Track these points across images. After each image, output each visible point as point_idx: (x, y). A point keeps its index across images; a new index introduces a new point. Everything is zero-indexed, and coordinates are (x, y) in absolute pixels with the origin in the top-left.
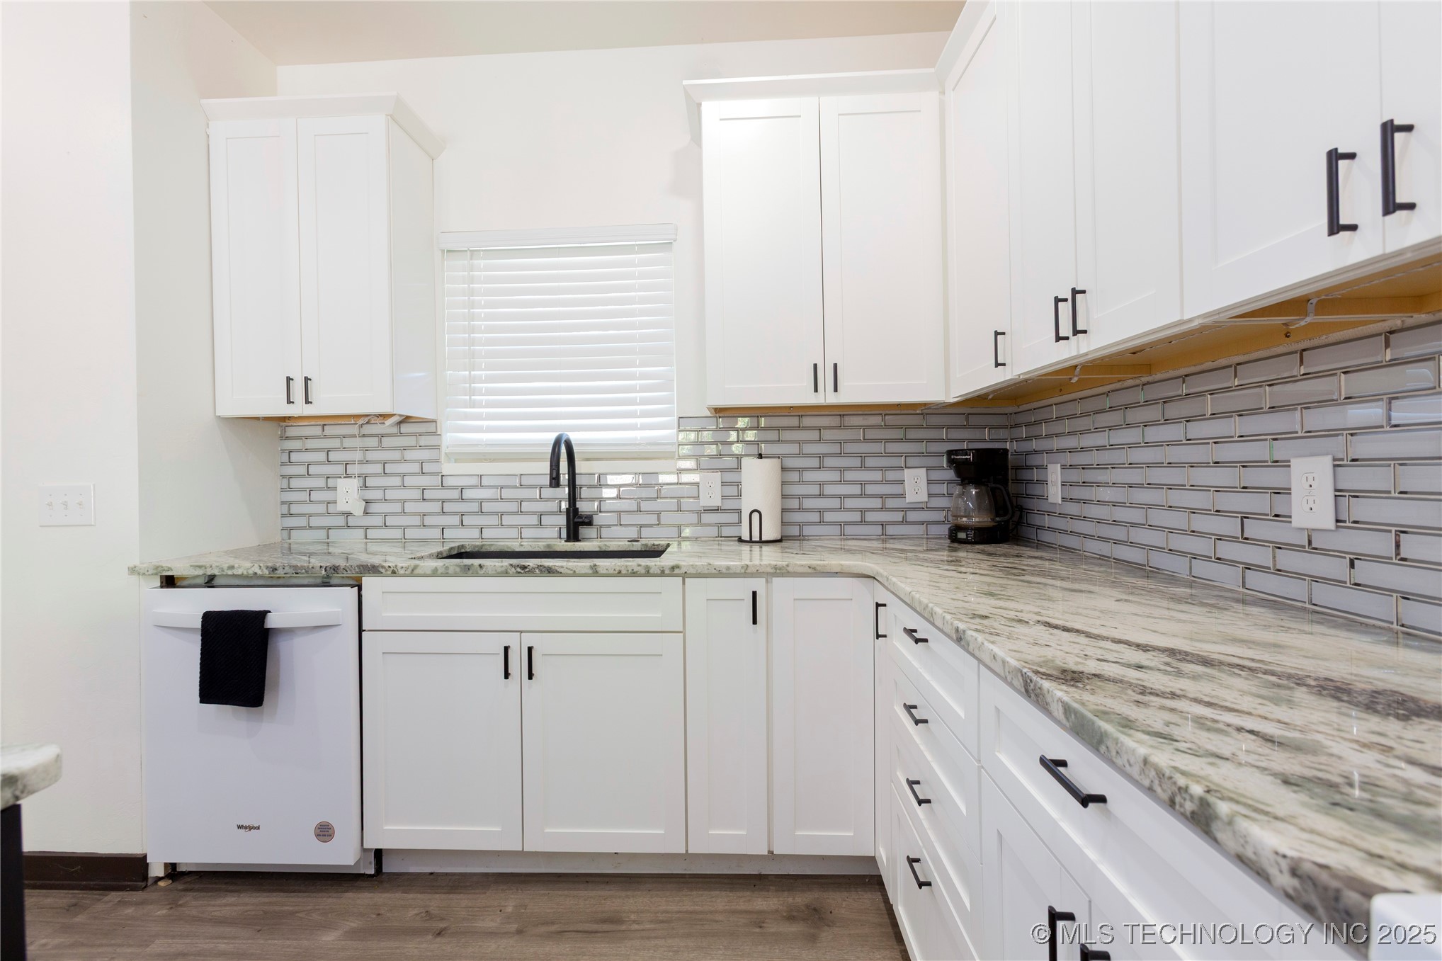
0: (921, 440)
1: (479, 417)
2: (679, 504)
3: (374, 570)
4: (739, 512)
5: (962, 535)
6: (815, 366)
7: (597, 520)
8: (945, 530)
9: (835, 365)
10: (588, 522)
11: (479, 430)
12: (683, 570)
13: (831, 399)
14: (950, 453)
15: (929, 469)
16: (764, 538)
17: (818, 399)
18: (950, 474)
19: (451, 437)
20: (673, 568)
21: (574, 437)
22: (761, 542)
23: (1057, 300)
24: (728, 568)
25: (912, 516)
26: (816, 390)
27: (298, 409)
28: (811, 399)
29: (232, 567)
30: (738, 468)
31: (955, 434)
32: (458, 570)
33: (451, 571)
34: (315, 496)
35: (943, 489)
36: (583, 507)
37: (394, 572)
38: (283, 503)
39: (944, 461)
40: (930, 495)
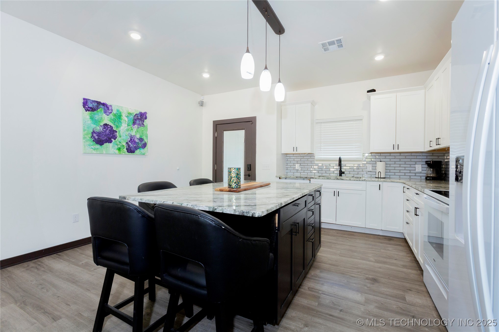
0: (420, 159)
1: (322, 153)
2: (362, 170)
3: (313, 178)
4: (376, 172)
5: (428, 178)
6: (394, 145)
7: (345, 172)
8: (424, 178)
9: (398, 145)
10: (344, 173)
11: (322, 155)
12: (366, 180)
13: (397, 151)
14: (426, 161)
15: (422, 165)
16: (381, 177)
17: (394, 151)
18: (426, 166)
19: (317, 157)
20: (364, 180)
21: (342, 157)
22: (381, 178)
23: (437, 139)
24: (375, 180)
25: (417, 174)
26: (394, 149)
27: (295, 152)
28: (393, 151)
29: (291, 177)
30: (376, 164)
31: (429, 157)
32: (326, 179)
33: (325, 179)
34: (292, 167)
35: (425, 169)
36: (343, 170)
37: (316, 178)
38: (286, 168)
39: (424, 163)
40: (422, 170)
